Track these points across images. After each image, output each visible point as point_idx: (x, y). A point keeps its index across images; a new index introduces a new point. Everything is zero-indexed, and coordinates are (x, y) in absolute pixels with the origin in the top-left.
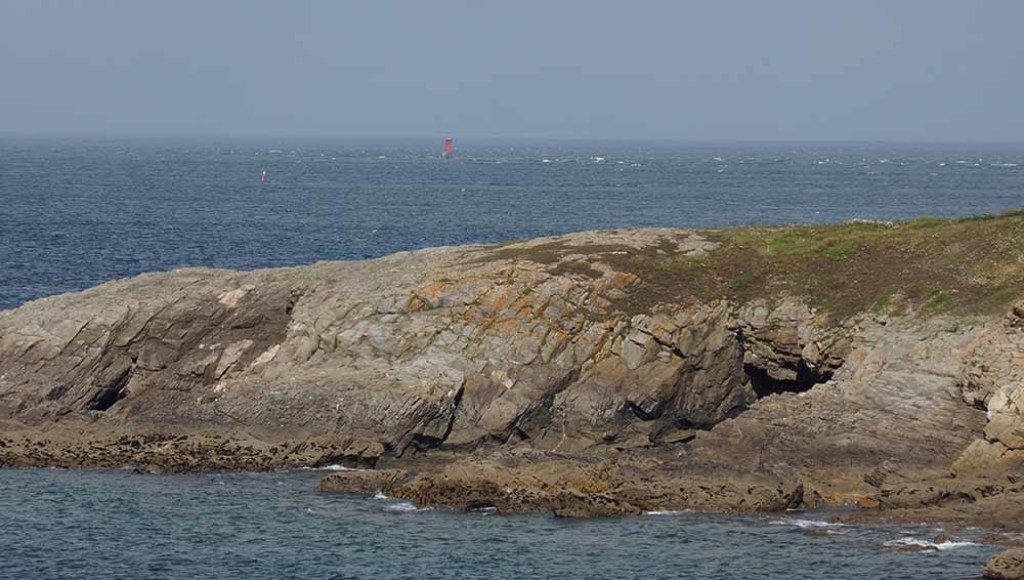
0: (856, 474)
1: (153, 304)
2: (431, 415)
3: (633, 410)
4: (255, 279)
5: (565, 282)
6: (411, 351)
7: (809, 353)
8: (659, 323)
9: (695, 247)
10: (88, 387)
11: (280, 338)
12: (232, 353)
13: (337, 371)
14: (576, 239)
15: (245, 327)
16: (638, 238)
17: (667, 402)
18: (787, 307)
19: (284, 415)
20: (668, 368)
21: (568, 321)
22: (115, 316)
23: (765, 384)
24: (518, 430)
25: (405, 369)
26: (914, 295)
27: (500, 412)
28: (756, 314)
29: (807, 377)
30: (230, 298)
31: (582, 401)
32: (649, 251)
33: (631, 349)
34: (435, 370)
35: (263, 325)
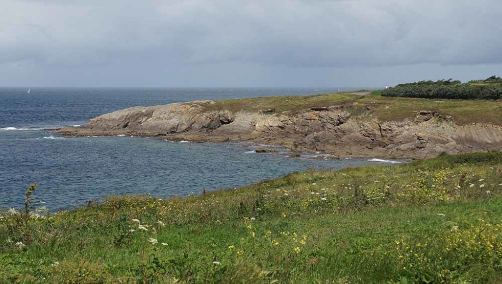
0: (236, 136)
1: (132, 112)
2: (174, 128)
3: (204, 127)
4: (147, 108)
5: (193, 108)
6: (171, 118)
7: (229, 118)
8: (206, 114)
9: (213, 103)
10: (123, 124)
11: (151, 117)
12: (144, 119)
13: (160, 122)
14: (195, 102)
15: (146, 115)
16: (204, 102)
17: (209, 126)
18: (226, 111)
19: (152, 128)
20: (209, 121)
21: (194, 114)
22: (126, 114)
23: (223, 123)
24: (187, 130)
25: (170, 121)
26: (245, 109)
27: (184, 127)
28: (221, 113)
29: (229, 122)
30: (144, 111)
31: (196, 126)
32: (206, 103)
33: (203, 118)
34: (174, 121)
35: (149, 115)
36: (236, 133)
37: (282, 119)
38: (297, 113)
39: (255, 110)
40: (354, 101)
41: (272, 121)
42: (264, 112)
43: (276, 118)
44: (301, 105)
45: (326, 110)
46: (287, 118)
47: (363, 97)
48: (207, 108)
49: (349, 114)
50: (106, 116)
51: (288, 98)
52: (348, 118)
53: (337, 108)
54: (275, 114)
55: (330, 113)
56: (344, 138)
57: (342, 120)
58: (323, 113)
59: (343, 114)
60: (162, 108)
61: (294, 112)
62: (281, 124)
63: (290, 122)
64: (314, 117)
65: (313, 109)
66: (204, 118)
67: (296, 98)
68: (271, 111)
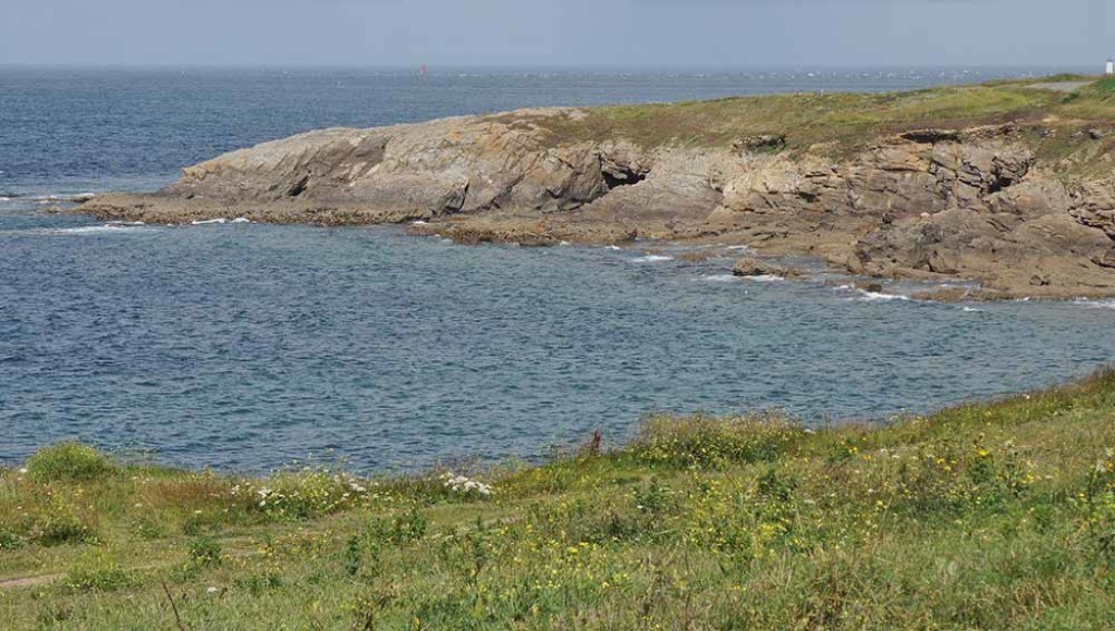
0: (660, 223)
1: (319, 145)
2: (454, 197)
3: (550, 194)
4: (366, 133)
5: (515, 133)
6: (443, 167)
7: (633, 166)
8: (562, 153)
9: (577, 116)
10: (287, 186)
11: (380, 161)
12: (357, 169)
13: (409, 177)
14: (520, 112)
15: (362, 156)
16: (551, 112)
17: (565, 190)
18: (622, 144)
19: (384, 197)
20: (566, 174)
21: (519, 150)
22: (300, 151)
23: (612, 182)
24: (495, 204)
25: (440, 175)
26: (683, 138)
27: (487, 195)
28: (607, 148)
29: (633, 178)
30: (355, 142)
31: (525, 190)
32: (556, 118)
33: (548, 165)
34: (455, 176)
35: (371, 154)
36: (661, 214)
37: (809, 168)
38: (858, 149)
39: (715, 140)
40: (1048, 110)
41: (777, 175)
42: (750, 147)
43: (789, 165)
44: (869, 124)
45: (953, 138)
46: (824, 165)
47: (1074, 96)
48: (559, 132)
49: (1028, 154)
50: (235, 158)
51: (822, 100)
52: (1026, 165)
53: (989, 135)
54: (785, 154)
55: (965, 148)
56: (1021, 232)
57: (1005, 173)
58: (942, 151)
59: (1011, 152)
60: (416, 133)
61: (848, 146)
62: (807, 187)
63: (834, 178)
64: (913, 161)
65: (909, 137)
66: (550, 167)
67: (849, 100)
68: (773, 143)
